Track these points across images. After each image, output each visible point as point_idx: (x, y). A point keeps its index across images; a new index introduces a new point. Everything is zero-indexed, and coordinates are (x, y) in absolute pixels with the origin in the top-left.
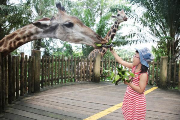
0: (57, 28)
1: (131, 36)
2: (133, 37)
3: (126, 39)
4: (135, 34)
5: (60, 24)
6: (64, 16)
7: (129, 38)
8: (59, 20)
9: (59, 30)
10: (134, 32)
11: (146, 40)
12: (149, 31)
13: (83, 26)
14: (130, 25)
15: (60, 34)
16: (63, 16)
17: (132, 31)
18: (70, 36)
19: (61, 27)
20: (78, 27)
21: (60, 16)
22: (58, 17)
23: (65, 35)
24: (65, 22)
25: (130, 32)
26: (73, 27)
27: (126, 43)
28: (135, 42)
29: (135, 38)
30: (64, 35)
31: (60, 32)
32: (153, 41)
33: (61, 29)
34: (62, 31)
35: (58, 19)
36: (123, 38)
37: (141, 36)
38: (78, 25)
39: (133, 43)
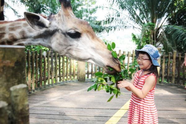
0: (55, 35)
1: (108, 21)
2: (111, 22)
3: (103, 25)
4: (113, 19)
5: (61, 30)
6: (69, 18)
7: (106, 24)
8: (60, 24)
9: (57, 39)
10: (112, 17)
11: (126, 27)
12: (128, 15)
13: (95, 38)
14: (107, 7)
15: (58, 45)
16: (67, 19)
17: (110, 15)
18: (72, 50)
19: (61, 35)
20: (87, 39)
21: (63, 16)
22: (59, 18)
23: (66, 48)
24: (69, 30)
25: (108, 16)
26: (80, 38)
27: (103, 30)
28: (113, 29)
29: (113, 24)
30: (64, 47)
31: (58, 41)
32: (134, 27)
33: (61, 37)
34: (62, 41)
35: (59, 20)
36: (100, 24)
37: (119, 22)
38: (87, 35)
39: (111, 30)
